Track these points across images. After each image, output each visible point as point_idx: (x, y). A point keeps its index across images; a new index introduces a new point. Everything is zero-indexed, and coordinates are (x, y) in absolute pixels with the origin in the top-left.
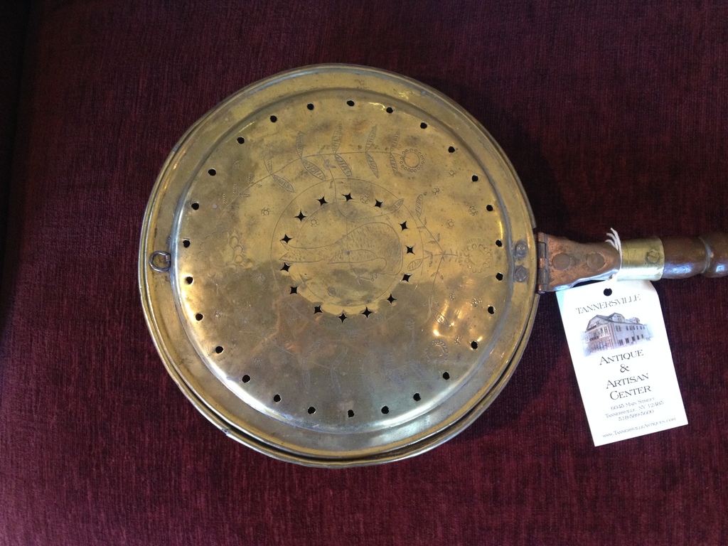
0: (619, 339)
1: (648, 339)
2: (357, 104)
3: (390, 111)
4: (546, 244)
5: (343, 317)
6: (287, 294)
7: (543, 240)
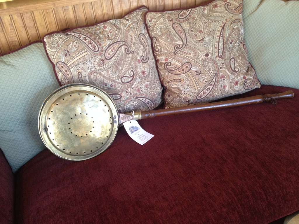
0: (135, 130)
1: (139, 129)
2: (80, 94)
3: (87, 94)
4: (120, 115)
5: (82, 136)
6: (70, 133)
7: (119, 115)
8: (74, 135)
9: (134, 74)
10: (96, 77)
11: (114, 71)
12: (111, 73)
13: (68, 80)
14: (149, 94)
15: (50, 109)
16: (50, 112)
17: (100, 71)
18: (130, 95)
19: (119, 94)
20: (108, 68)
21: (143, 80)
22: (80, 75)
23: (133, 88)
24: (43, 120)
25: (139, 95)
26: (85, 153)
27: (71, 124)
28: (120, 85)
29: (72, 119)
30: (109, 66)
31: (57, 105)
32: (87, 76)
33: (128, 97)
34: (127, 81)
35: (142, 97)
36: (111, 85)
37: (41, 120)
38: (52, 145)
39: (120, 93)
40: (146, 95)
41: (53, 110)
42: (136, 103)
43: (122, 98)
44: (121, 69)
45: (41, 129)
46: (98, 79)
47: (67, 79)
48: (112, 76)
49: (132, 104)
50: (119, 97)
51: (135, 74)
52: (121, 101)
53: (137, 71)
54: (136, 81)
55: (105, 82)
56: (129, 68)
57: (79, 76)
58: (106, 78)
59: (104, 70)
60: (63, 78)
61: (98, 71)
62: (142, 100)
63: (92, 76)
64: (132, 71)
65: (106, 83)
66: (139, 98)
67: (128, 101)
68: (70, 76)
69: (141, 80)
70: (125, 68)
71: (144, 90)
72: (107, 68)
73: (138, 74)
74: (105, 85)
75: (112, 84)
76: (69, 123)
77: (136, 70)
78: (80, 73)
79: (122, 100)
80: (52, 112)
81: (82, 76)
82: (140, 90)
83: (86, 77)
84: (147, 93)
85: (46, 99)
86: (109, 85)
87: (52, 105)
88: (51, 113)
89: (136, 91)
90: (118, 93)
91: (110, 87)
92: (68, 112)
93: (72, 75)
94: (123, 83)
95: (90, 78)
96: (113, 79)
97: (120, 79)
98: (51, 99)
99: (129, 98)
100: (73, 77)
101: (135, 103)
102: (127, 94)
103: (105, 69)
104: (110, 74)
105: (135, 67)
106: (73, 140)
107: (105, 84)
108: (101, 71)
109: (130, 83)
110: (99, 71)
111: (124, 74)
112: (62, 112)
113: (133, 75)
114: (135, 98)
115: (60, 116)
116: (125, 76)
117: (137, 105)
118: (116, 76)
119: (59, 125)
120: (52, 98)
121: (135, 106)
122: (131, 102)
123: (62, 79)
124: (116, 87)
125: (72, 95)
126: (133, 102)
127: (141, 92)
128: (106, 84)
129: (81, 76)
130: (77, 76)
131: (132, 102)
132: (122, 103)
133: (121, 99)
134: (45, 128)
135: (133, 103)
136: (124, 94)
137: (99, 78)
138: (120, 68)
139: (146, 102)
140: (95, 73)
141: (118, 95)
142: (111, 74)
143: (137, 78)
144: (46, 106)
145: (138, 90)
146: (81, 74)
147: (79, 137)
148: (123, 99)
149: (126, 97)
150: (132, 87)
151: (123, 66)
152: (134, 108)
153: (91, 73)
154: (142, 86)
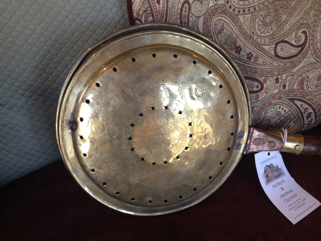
0: (275, 176)
1: (284, 174)
2: (179, 57)
3: (195, 62)
4: (252, 133)
5: (154, 164)
6: (129, 151)
7: (251, 131)
8: (137, 156)
9: (306, 43)
10: (223, 26)
11: (267, 20)
12: (261, 23)
13: (153, 16)
14: (318, 96)
15: (94, 76)
16: (94, 85)
17: (236, 12)
18: (282, 88)
19: (259, 82)
20: (257, 8)
21: (318, 61)
22: (187, 10)
23: (292, 74)
24: (73, 100)
25: (299, 93)
26: (150, 202)
27: (136, 128)
28: (269, 60)
29: (141, 115)
30: (262, 6)
31: (115, 70)
32: (202, 18)
33: (277, 94)
34: (287, 55)
35: (302, 101)
36: (248, 54)
37: (68, 99)
38: (79, 165)
39: (261, 79)
40: (312, 98)
41: (101, 82)
42: (287, 110)
43: (263, 91)
44: (284, 19)
45: (63, 122)
46: (225, 31)
47: (152, 14)
48: (259, 33)
49: (278, 110)
50: (258, 87)
51: (308, 42)
52: (257, 98)
53: (313, 36)
54: (305, 60)
55: (239, 43)
56: (302, 24)
57: (183, 12)
58: (244, 34)
59: (247, 11)
60: (143, 9)
61: (231, 10)
62: (300, 106)
63: (215, 19)
64: (304, 32)
65: (240, 46)
66: (296, 102)
67: (273, 102)
68: (161, 6)
69: (315, 61)
70: (293, 20)
71: (312, 87)
72: (255, 9)
73: (313, 44)
74: (236, 52)
75: (253, 53)
76: (132, 125)
77: (313, 33)
78: (189, 3)
79: (261, 96)
80: (98, 85)
81: (191, 15)
82: (305, 83)
83: (199, 17)
84: (315, 94)
85: (89, 49)
86: (244, 54)
87: (101, 68)
88: (94, 89)
89: (296, 83)
90: (259, 78)
91: (245, 58)
92: (137, 96)
93: (167, 5)
94: (277, 55)
95: (208, 24)
96: (259, 40)
97: (273, 46)
98: (103, 52)
99: (277, 96)
100: (167, 12)
101: (285, 111)
102: (277, 87)
103: (249, 10)
104: (257, 26)
105: (314, 26)
106: (130, 168)
107: (237, 48)
108: (239, 12)
109: (291, 60)
110: (234, 10)
111: (287, 34)
112: (123, 92)
113: (303, 44)
114: (289, 99)
115: (116, 101)
116: (286, 39)
117: (286, 115)
118: (267, 34)
119: (107, 123)
120: (108, 49)
121: (283, 118)
122: (278, 106)
123: (141, 12)
124: (258, 63)
125: (158, 54)
126: (282, 107)
127: (305, 89)
128: (239, 49)
129: (189, 13)
130: (179, 11)
131: (280, 107)
132: (259, 103)
133: (259, 93)
134: (71, 122)
135: (280, 110)
136: (269, 83)
137: (229, 29)
138: (284, 17)
139: (307, 113)
140: (224, 12)
141: (256, 84)
142: (259, 26)
143: (310, 53)
144: (86, 67)
145: (301, 83)
146: (190, 9)
147: (147, 164)
148: (265, 94)
149: (272, 91)
150: (292, 71)
151: (290, 15)
152: (279, 121)
153: (214, 11)
154: (312, 75)
